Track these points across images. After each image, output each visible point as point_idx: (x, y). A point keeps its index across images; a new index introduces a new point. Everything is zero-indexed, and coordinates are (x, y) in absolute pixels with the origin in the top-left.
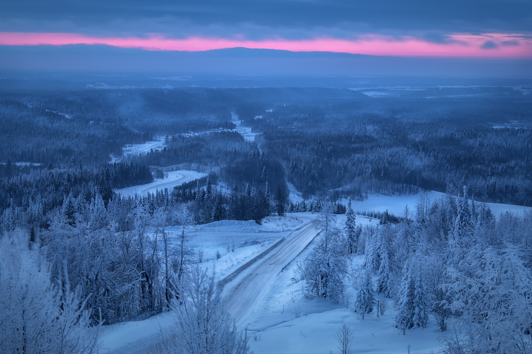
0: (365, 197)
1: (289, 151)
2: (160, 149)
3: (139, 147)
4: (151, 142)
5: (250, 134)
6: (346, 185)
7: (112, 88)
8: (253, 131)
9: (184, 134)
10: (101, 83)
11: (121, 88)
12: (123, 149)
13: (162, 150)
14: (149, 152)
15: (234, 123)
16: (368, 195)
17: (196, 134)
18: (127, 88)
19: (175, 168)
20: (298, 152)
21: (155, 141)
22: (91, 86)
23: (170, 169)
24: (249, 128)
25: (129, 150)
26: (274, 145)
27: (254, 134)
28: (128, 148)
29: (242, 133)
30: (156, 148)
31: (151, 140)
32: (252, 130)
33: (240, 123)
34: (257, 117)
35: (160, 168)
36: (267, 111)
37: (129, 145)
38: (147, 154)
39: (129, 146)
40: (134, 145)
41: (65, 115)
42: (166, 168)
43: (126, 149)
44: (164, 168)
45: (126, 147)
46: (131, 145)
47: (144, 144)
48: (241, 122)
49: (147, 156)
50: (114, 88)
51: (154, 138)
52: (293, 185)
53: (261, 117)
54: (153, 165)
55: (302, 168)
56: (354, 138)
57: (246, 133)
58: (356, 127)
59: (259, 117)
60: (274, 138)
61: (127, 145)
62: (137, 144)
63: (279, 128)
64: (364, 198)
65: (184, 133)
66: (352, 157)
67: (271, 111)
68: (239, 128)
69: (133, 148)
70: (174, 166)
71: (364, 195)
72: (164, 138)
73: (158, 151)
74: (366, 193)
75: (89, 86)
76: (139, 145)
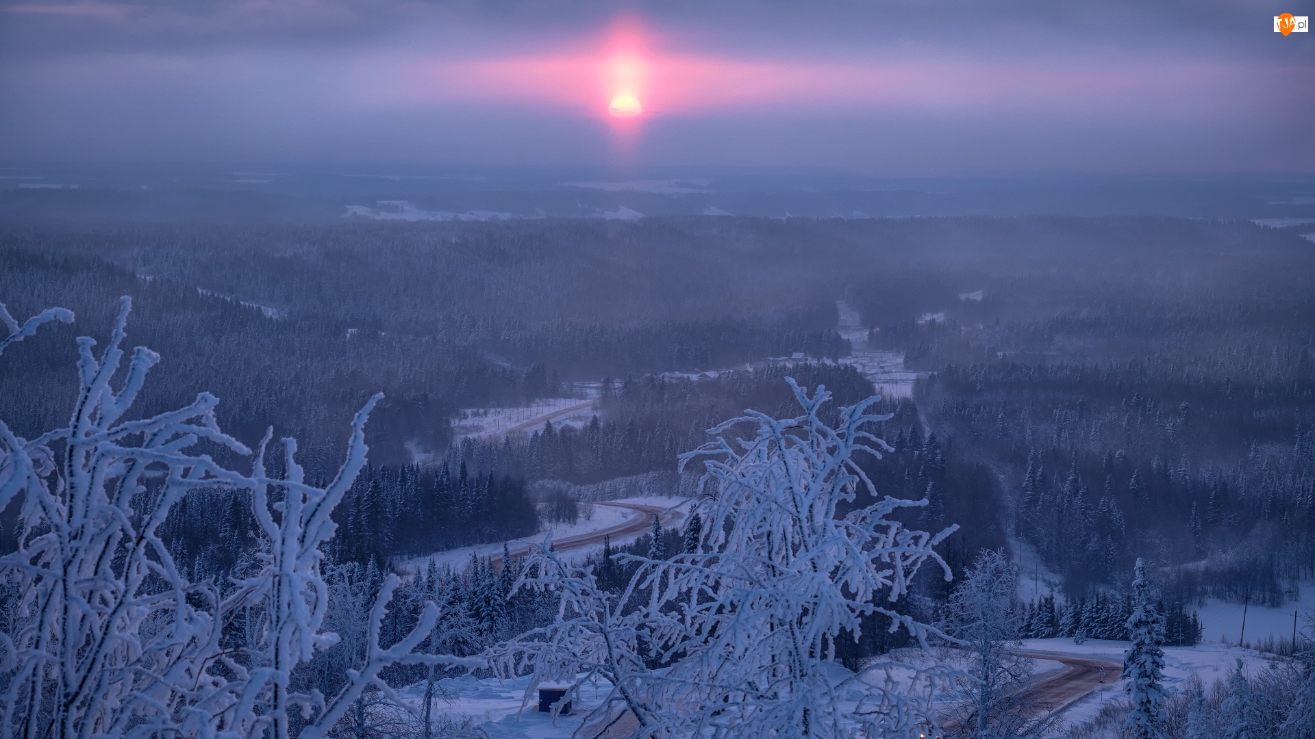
0: (1290, 592)
1: (1028, 432)
2: (579, 425)
3: (510, 418)
4: (552, 401)
5: (898, 376)
6: (1225, 552)
7: (432, 219)
8: (908, 366)
9: (667, 374)
10: (395, 202)
11: (464, 217)
12: (452, 425)
13: (585, 428)
14: (540, 434)
15: (844, 337)
16: (1300, 585)
17: (712, 374)
18: (483, 219)
19: (623, 489)
20: (1059, 436)
21: (567, 396)
22: (362, 211)
23: (607, 490)
24: (898, 353)
25: (473, 426)
26: (978, 412)
27: (913, 376)
28: (468, 422)
29: (869, 371)
30: (568, 422)
31: (555, 393)
32: (906, 362)
33: (866, 338)
34: (928, 317)
35: (572, 490)
36: (963, 297)
37: (475, 410)
38: (533, 440)
39: (476, 415)
40: (492, 410)
41: (263, 308)
42: (592, 487)
43: (464, 422)
44: (588, 489)
45: (465, 417)
46: (481, 411)
47: (528, 405)
48: (871, 334)
49: (532, 447)
50: (440, 219)
51: (565, 386)
52: (1034, 548)
53: (940, 317)
54: (551, 478)
55: (1066, 488)
56: (1260, 389)
57: (884, 373)
58: (1274, 353)
59: (935, 316)
60: (979, 387)
61: (469, 411)
62: (503, 407)
63: (1000, 354)
64: (1286, 598)
65: (671, 370)
66: (1252, 454)
67: (978, 296)
68: (861, 354)
69: (490, 419)
70: (621, 482)
71: (1284, 585)
72: (596, 388)
73: (572, 429)
74: (1294, 579)
75: (355, 213)
76: (508, 411)
